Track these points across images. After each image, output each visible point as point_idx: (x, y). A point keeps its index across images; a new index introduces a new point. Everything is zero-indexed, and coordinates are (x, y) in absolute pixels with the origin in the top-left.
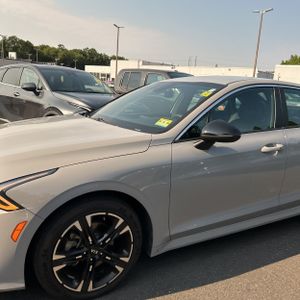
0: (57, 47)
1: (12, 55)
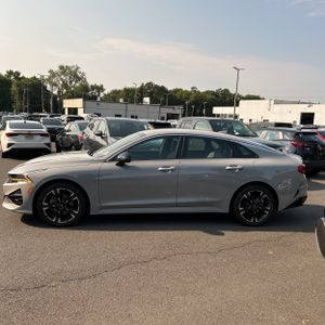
0: (190, 90)
1: (147, 100)
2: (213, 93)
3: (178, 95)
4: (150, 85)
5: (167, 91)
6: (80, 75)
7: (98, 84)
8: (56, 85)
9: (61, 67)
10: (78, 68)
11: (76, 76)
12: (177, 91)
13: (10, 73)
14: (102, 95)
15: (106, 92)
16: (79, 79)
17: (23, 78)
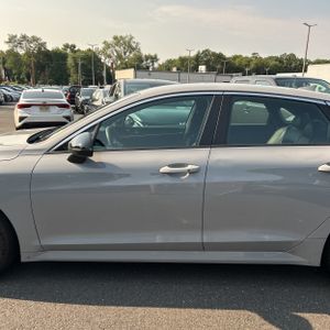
1: (202, 68)
2: (277, 59)
3: (237, 62)
4: (206, 52)
5: (225, 59)
6: (134, 45)
7: (153, 54)
8: (110, 57)
9: (115, 38)
10: (132, 38)
11: (130, 46)
12: (235, 57)
13: (67, 46)
14: (156, 65)
15: (160, 62)
16: (133, 49)
17: (79, 50)
